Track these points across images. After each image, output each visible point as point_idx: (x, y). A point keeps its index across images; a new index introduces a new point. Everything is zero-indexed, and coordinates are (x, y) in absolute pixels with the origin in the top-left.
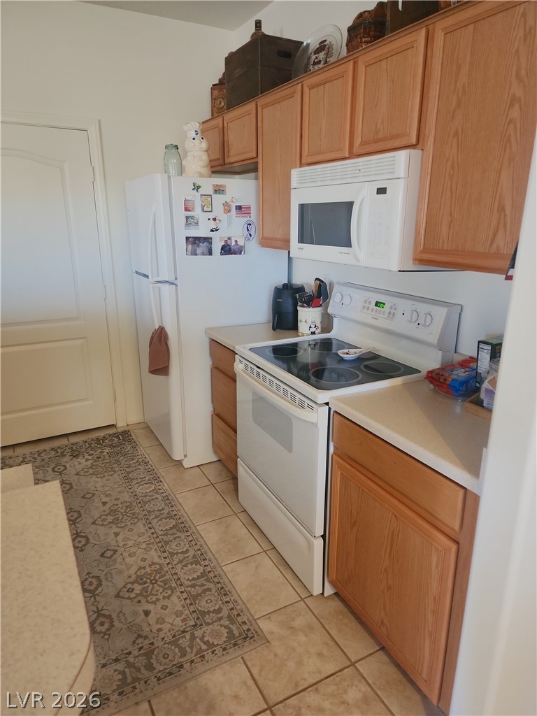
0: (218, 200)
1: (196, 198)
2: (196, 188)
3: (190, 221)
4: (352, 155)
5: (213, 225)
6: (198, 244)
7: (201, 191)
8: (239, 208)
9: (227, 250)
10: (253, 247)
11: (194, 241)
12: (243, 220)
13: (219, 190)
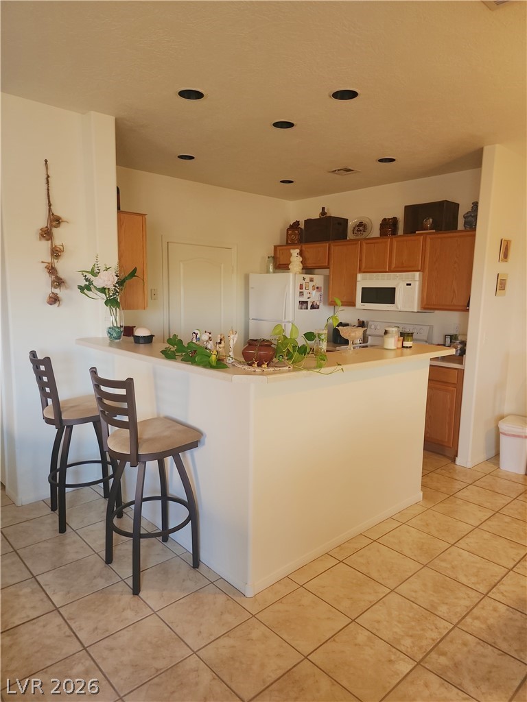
0: (311, 284)
1: (304, 283)
2: (304, 279)
3: (301, 294)
4: (390, 271)
5: (309, 295)
6: (303, 304)
7: (306, 281)
8: (318, 288)
9: (313, 307)
10: (321, 306)
11: (302, 303)
12: (319, 293)
13: (312, 280)
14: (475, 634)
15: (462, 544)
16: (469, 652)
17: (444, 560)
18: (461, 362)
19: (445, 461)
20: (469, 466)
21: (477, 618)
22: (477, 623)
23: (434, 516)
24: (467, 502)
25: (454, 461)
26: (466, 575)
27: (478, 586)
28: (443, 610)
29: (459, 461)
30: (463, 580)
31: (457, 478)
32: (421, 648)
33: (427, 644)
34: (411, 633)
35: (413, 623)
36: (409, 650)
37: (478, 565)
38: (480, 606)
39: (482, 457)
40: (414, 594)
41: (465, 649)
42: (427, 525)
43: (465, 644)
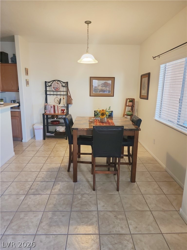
14: (39, 181)
15: (30, 162)
16: (39, 185)
17: (26, 168)
18: (19, 109)
19: (19, 142)
20: (27, 141)
21: (39, 177)
22: (39, 179)
23: (20, 158)
24: (29, 151)
25: (22, 141)
26: (34, 169)
27: (37, 170)
28: (29, 180)
29: (23, 141)
30: (33, 170)
31: (24, 146)
32: (26, 191)
33: (27, 189)
34: (22, 189)
35: (22, 187)
36: (23, 193)
37: (36, 165)
38: (39, 174)
39: (30, 138)
40: (20, 180)
41: (38, 185)
42: (19, 161)
43: (38, 184)
